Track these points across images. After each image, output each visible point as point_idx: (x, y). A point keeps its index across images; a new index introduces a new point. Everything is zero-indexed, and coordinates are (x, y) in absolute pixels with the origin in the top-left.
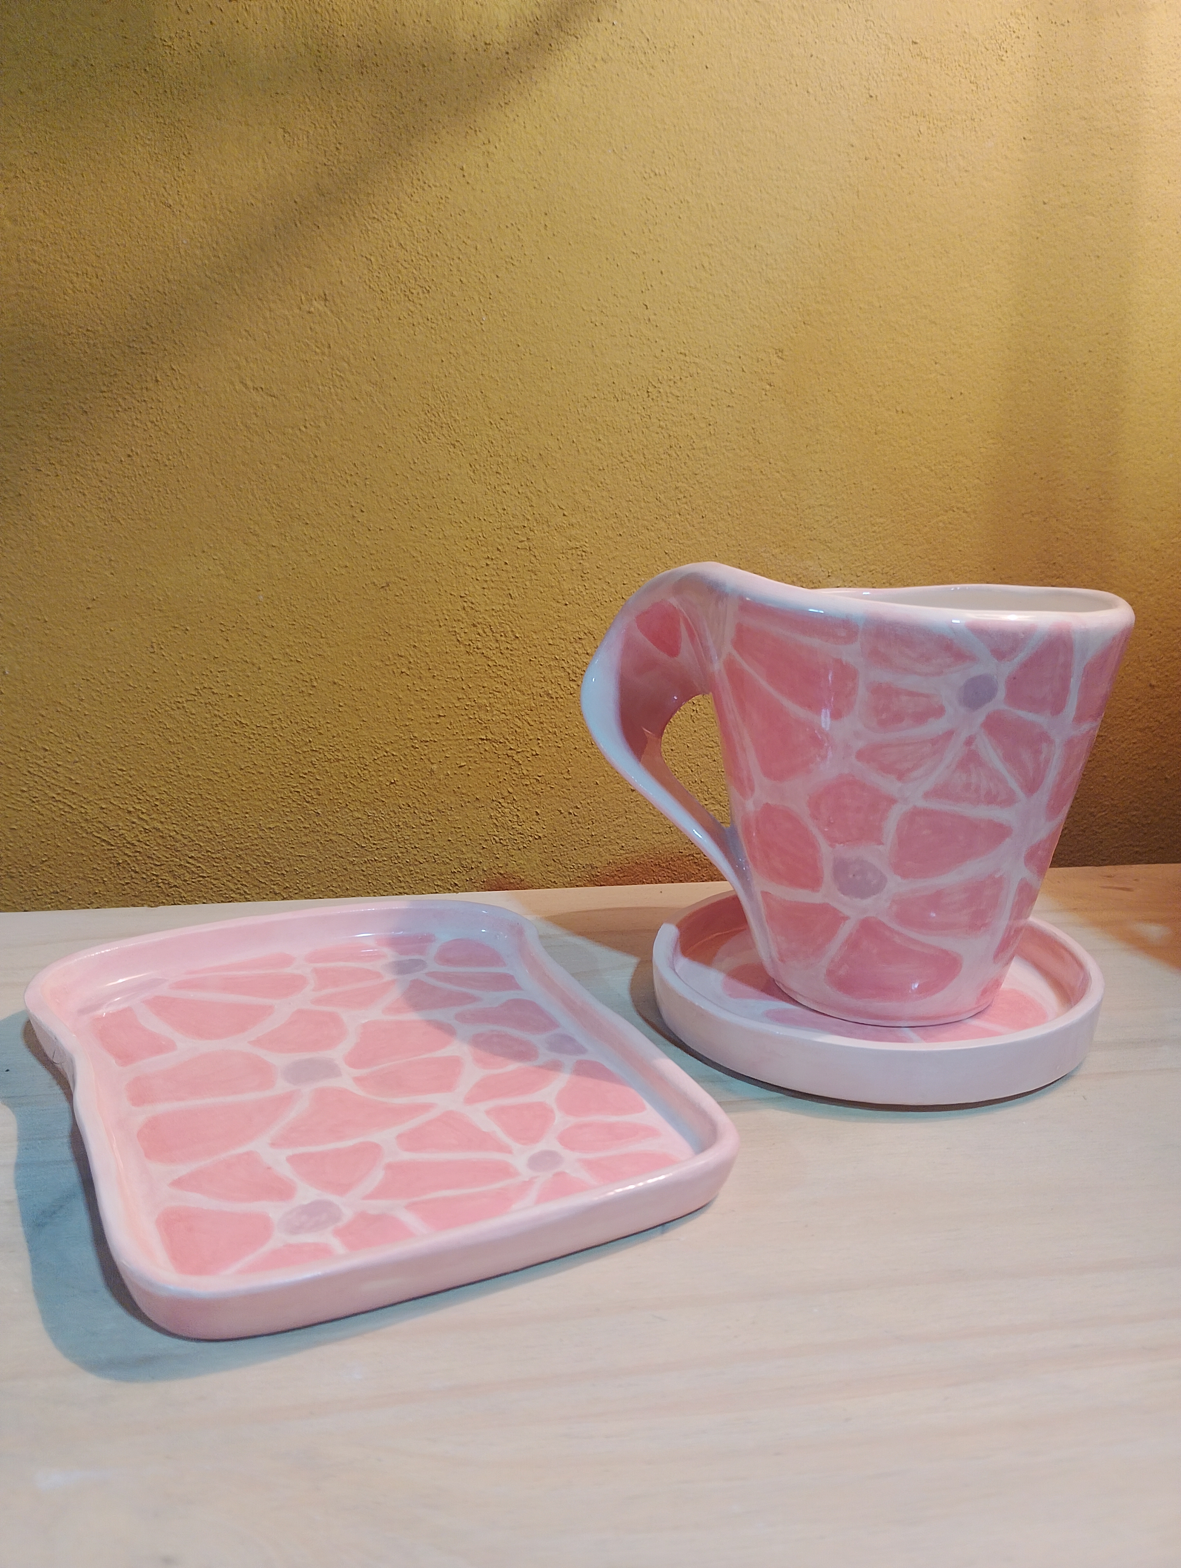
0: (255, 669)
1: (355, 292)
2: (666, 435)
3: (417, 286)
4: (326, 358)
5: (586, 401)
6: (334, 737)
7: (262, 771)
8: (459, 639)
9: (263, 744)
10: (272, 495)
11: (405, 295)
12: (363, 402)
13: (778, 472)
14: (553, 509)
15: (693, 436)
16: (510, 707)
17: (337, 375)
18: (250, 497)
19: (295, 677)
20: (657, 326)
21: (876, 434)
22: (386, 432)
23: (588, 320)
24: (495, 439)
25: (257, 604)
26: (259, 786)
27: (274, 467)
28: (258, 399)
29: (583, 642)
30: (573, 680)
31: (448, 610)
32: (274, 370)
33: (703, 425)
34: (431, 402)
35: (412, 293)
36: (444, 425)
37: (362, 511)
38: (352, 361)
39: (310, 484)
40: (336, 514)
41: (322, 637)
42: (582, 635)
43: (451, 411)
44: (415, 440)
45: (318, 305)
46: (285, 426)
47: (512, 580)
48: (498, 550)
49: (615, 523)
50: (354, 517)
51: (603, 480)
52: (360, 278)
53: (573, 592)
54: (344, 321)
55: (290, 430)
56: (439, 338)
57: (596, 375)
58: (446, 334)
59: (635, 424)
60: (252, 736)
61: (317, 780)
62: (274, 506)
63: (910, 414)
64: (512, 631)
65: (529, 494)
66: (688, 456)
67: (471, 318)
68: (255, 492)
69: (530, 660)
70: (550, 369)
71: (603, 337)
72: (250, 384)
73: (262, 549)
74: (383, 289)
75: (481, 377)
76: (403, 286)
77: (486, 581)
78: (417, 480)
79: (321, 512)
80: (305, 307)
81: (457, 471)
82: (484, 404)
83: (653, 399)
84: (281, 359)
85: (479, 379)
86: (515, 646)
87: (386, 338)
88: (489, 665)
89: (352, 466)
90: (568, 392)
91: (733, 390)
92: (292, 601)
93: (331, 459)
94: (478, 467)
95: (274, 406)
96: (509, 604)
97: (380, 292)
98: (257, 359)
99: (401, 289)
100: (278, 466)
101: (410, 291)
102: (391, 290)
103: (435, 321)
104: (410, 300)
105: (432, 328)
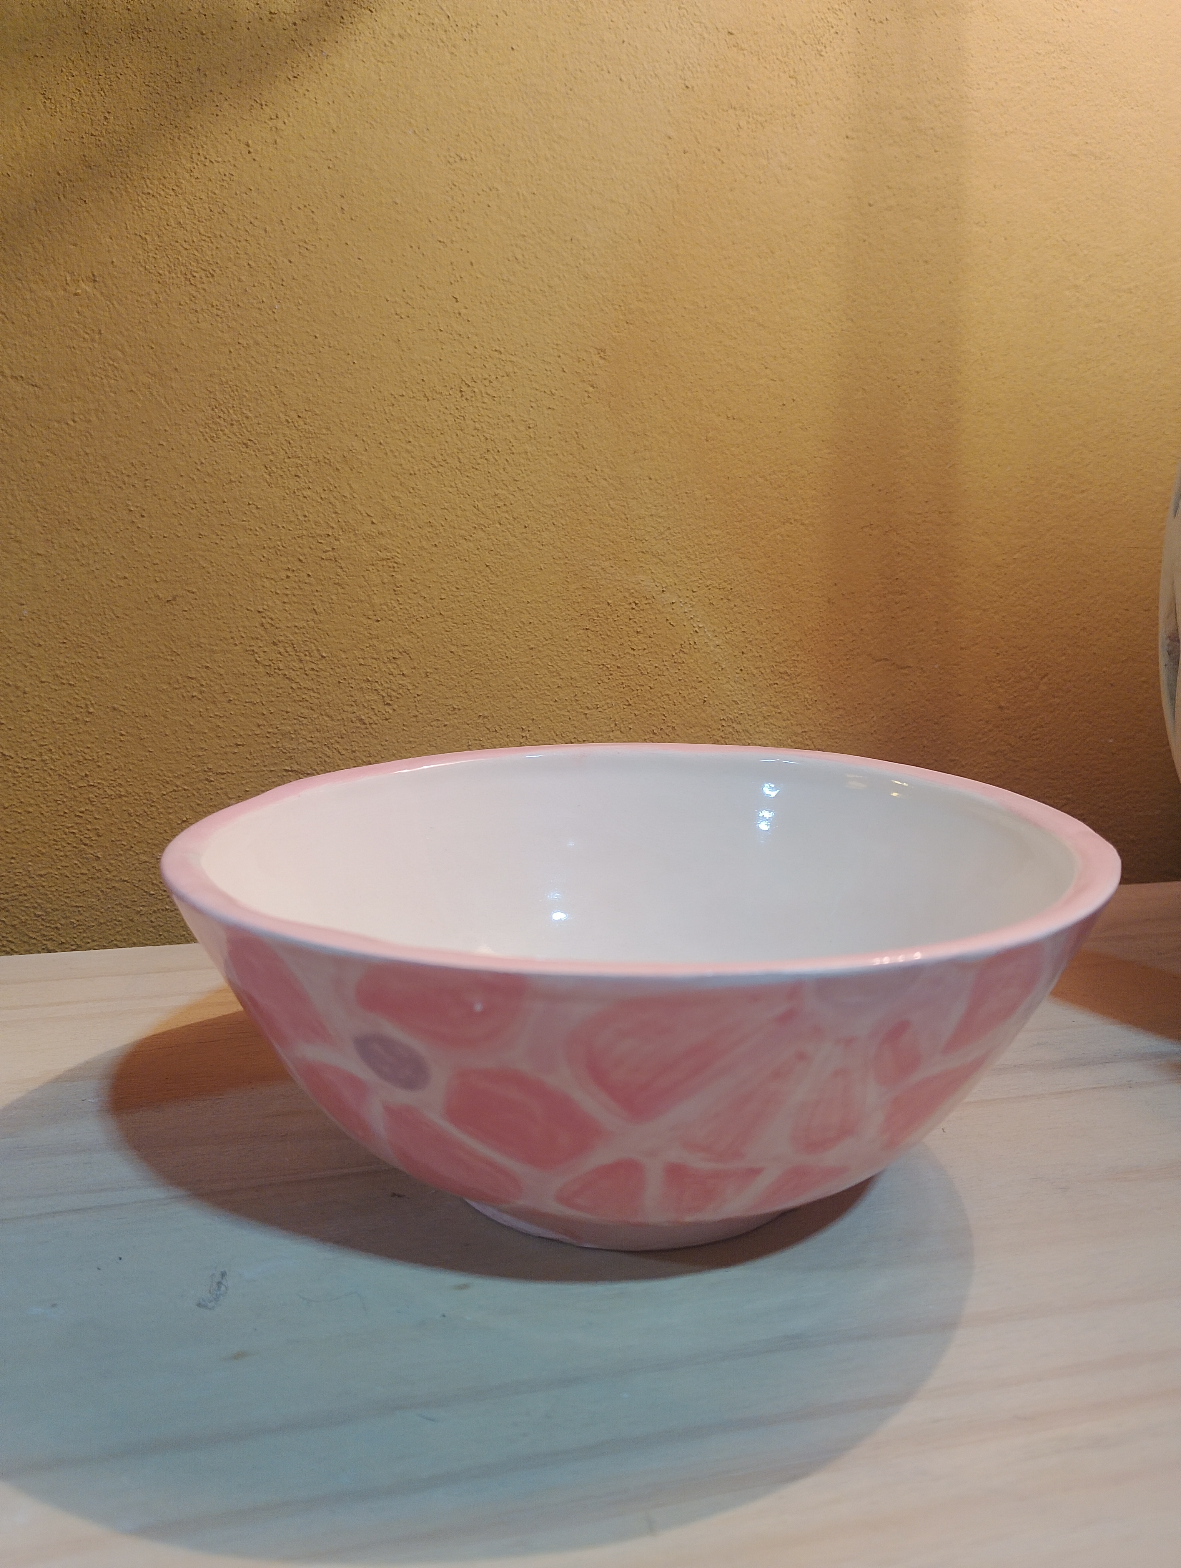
0: (20, 693)
1: (128, 273)
2: (483, 439)
3: (199, 270)
4: (96, 345)
5: (393, 400)
6: (115, 770)
7: (30, 810)
8: (258, 659)
9: (30, 779)
10: (36, 497)
11: (186, 278)
12: (140, 395)
13: (605, 479)
14: (360, 517)
15: (512, 440)
16: (318, 735)
18: (10, 497)
19: (68, 702)
20: (468, 321)
21: (707, 440)
22: (167, 428)
23: (393, 312)
24: (292, 439)
25: (20, 620)
26: (27, 827)
27: (38, 465)
28: (18, 389)
29: (398, 662)
30: (388, 704)
31: (244, 627)
32: (37, 357)
33: (522, 428)
34: (219, 396)
35: (194, 277)
36: (234, 422)
37: (143, 516)
38: (127, 349)
39: (80, 485)
40: (111, 518)
41: (98, 657)
42: (397, 655)
43: (242, 406)
44: (201, 438)
45: (87, 287)
46: (49, 420)
47: (316, 594)
48: (300, 560)
49: (429, 532)
50: (133, 522)
51: (415, 486)
52: (134, 258)
53: (385, 607)
54: (116, 305)
55: (56, 424)
56: (226, 327)
57: (403, 371)
58: (234, 322)
59: (448, 426)
60: (17, 770)
61: (96, 818)
62: (38, 508)
63: (742, 421)
64: (318, 650)
65: (332, 500)
66: (507, 461)
67: (262, 306)
68: (17, 493)
69: (339, 682)
70: (352, 364)
71: (410, 331)
72: (7, 372)
73: (25, 557)
74: (161, 272)
75: (274, 370)
76: (183, 268)
77: (287, 595)
78: (205, 482)
79: (94, 516)
80: (72, 289)
81: (250, 473)
82: (279, 400)
83: (467, 399)
84: (43, 344)
85: (272, 372)
86: (321, 666)
87: (165, 325)
88: (292, 688)
89: (130, 466)
90: (372, 390)
91: (554, 391)
92: (62, 616)
93: (104, 458)
94: (274, 468)
95: (37, 397)
96: (313, 620)
97: (157, 274)
98: (15, 345)
99: (181, 272)
100: (42, 464)
101: (191, 274)
102: (169, 272)
103: (221, 308)
104: (192, 284)
105: (217, 315)
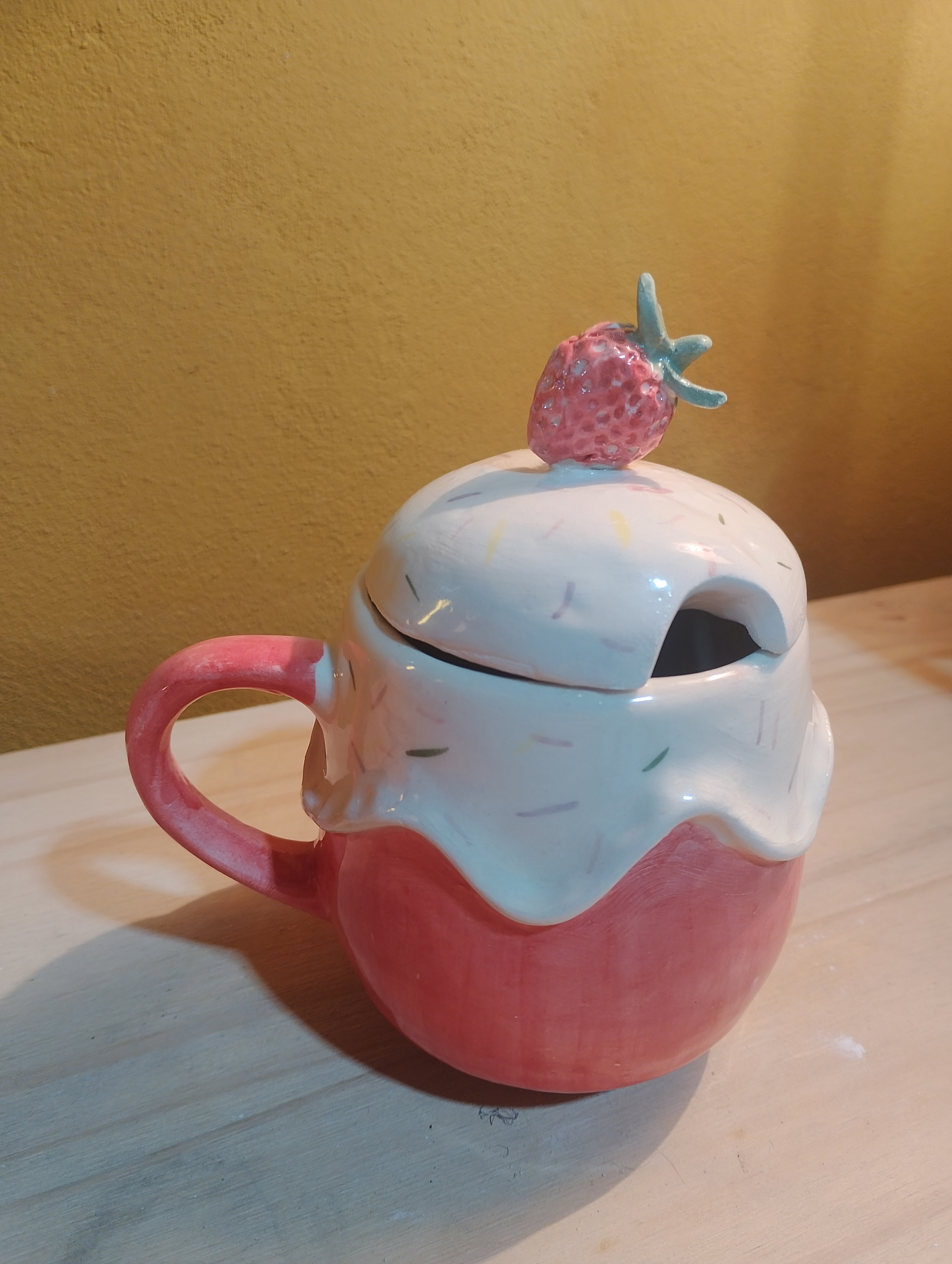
1: (136, 22)
2: (482, 192)
3: (208, 16)
4: (105, 105)
6: (150, 537)
8: (277, 423)
10: (55, 273)
11: (195, 26)
12: (153, 158)
14: (369, 277)
15: (508, 192)
17: (120, 125)
18: (29, 275)
19: (102, 477)
20: (472, 66)
22: (183, 193)
23: (402, 59)
25: (50, 400)
26: (72, 596)
27: (55, 240)
28: (28, 157)
30: (394, 457)
31: (263, 393)
32: (45, 121)
33: (519, 179)
34: (232, 156)
35: (203, 24)
36: (248, 185)
37: (162, 287)
38: (138, 107)
39: (99, 258)
40: (132, 292)
41: (128, 432)
43: (255, 167)
45: (92, 39)
46: (64, 189)
47: (329, 356)
48: (314, 324)
49: (432, 289)
50: (153, 294)
51: (419, 244)
53: (392, 366)
54: (125, 59)
55: (70, 194)
56: (237, 79)
58: (244, 74)
61: (135, 582)
62: (58, 285)
64: (332, 411)
65: (343, 262)
66: (504, 214)
67: (273, 55)
70: (362, 117)
71: (417, 78)
72: (16, 138)
73: (49, 336)
74: (169, 19)
75: (287, 127)
76: (192, 15)
77: (302, 359)
78: (222, 249)
79: (114, 290)
80: (77, 41)
81: (265, 237)
82: (292, 159)
83: (469, 151)
84: (51, 106)
85: (283, 129)
86: (334, 426)
87: (175, 79)
88: (309, 448)
89: (147, 235)
90: (380, 144)
91: (549, 140)
93: (121, 228)
95: (49, 165)
96: (327, 382)
97: (165, 23)
98: (21, 107)
99: (190, 19)
100: (59, 238)
101: (200, 21)
102: (178, 19)
103: (231, 59)
104: (201, 33)
105: (228, 67)
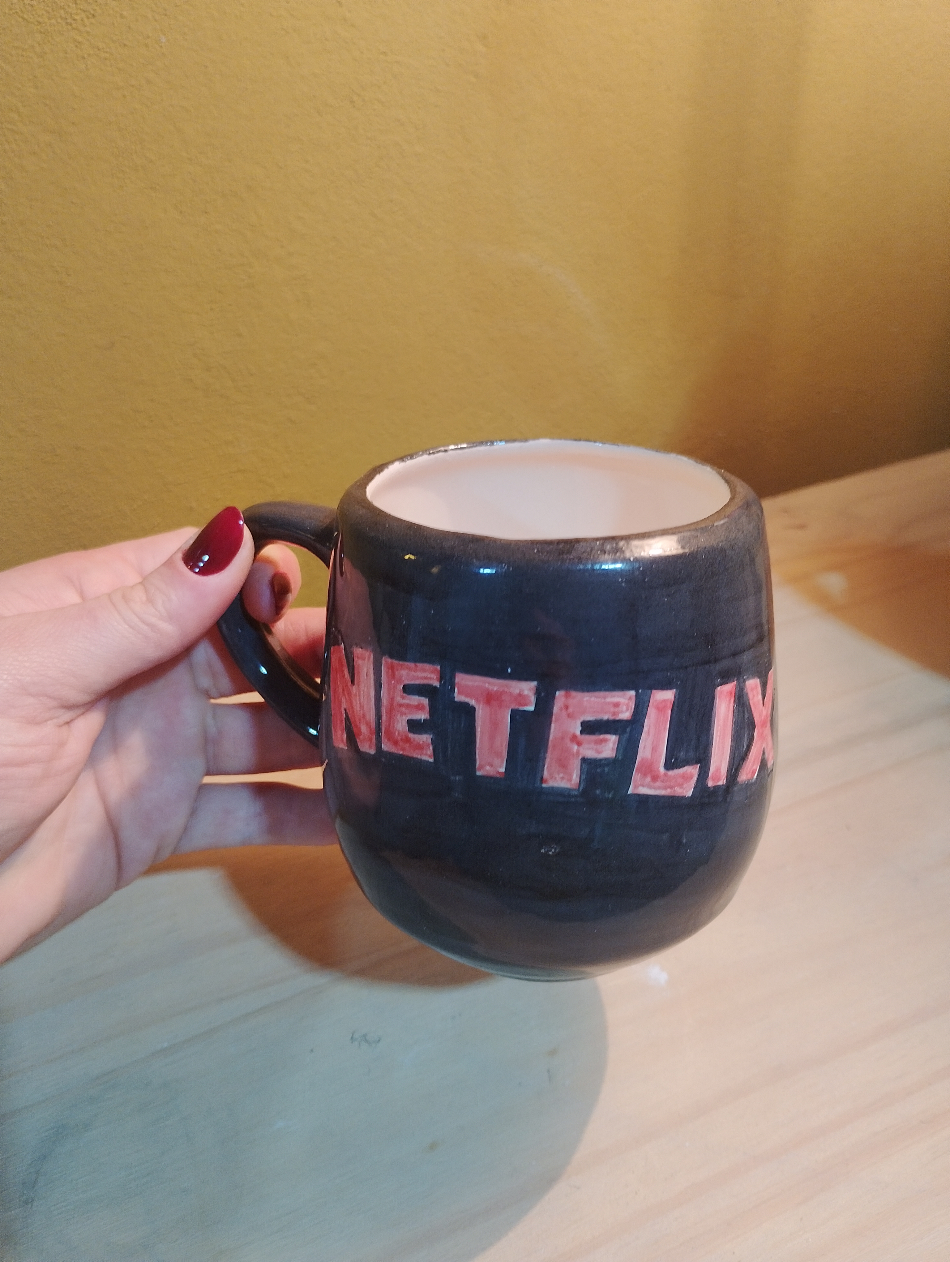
3: (79, 11)
11: (67, 23)
12: (44, 156)
20: (353, 25)
22: (76, 185)
23: (280, 28)
33: (411, 130)
34: (120, 143)
35: (74, 20)
38: (22, 109)
52: (10, 9)
58: (123, 64)
66: (399, 165)
67: (148, 41)
70: (245, 90)
71: (297, 45)
74: (40, 19)
76: (62, 12)
78: (122, 232)
81: (163, 216)
82: (179, 138)
87: (55, 78)
97: (36, 23)
99: (61, 17)
101: (71, 17)
102: (49, 19)
103: (108, 50)
104: (73, 29)
105: (106, 59)
